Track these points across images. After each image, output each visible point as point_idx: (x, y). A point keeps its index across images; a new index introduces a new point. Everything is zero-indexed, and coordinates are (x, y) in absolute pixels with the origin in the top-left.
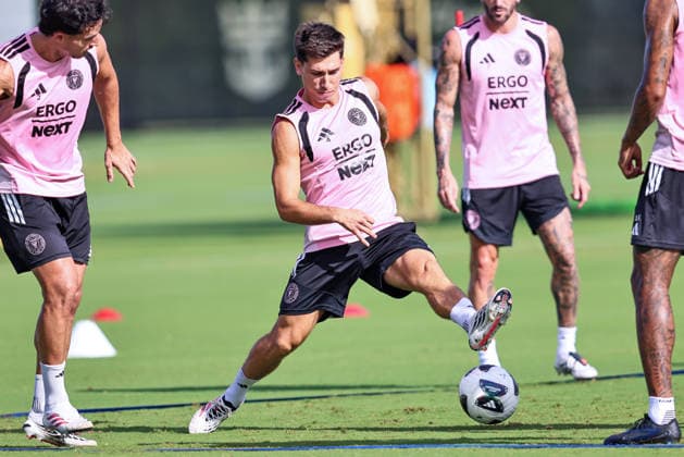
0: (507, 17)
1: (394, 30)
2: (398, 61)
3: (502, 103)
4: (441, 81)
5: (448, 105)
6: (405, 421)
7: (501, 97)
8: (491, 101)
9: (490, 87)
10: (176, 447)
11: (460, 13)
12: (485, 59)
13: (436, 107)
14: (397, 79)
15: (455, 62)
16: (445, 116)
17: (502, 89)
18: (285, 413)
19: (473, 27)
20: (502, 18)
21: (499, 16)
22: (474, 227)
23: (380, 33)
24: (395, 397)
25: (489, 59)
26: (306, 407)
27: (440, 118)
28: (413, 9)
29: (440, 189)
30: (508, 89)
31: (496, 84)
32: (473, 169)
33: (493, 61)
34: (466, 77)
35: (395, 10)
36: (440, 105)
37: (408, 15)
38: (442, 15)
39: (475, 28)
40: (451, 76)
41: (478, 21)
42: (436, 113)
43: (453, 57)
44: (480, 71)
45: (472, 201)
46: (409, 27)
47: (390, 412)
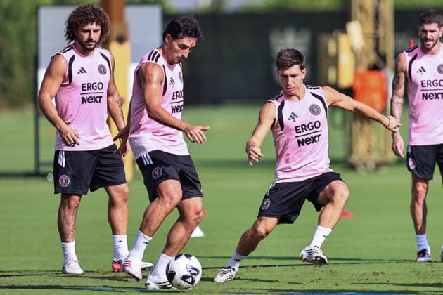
0: (434, 45)
1: (373, 50)
2: (375, 68)
3: (430, 96)
4: (395, 82)
5: (399, 96)
6: (373, 279)
7: (429, 92)
8: (423, 94)
9: (423, 86)
10: (238, 291)
11: (412, 41)
12: (420, 70)
13: (392, 98)
14: (374, 79)
15: (402, 71)
16: (398, 103)
17: (429, 88)
18: (302, 273)
19: (414, 51)
20: (431, 46)
21: (429, 45)
22: (412, 167)
23: (364, 52)
24: (367, 266)
25: (422, 70)
26: (315, 270)
27: (394, 104)
28: (385, 38)
29: (393, 144)
30: (433, 88)
31: (426, 85)
32: (413, 134)
33: (424, 71)
34: (409, 80)
35: (374, 38)
36: (395, 97)
37: (381, 42)
38: (401, 42)
39: (415, 52)
40: (400, 80)
41: (417, 47)
42: (392, 101)
43: (402, 69)
44: (417, 77)
45: (411, 153)
46: (382, 48)
47: (364, 274)
